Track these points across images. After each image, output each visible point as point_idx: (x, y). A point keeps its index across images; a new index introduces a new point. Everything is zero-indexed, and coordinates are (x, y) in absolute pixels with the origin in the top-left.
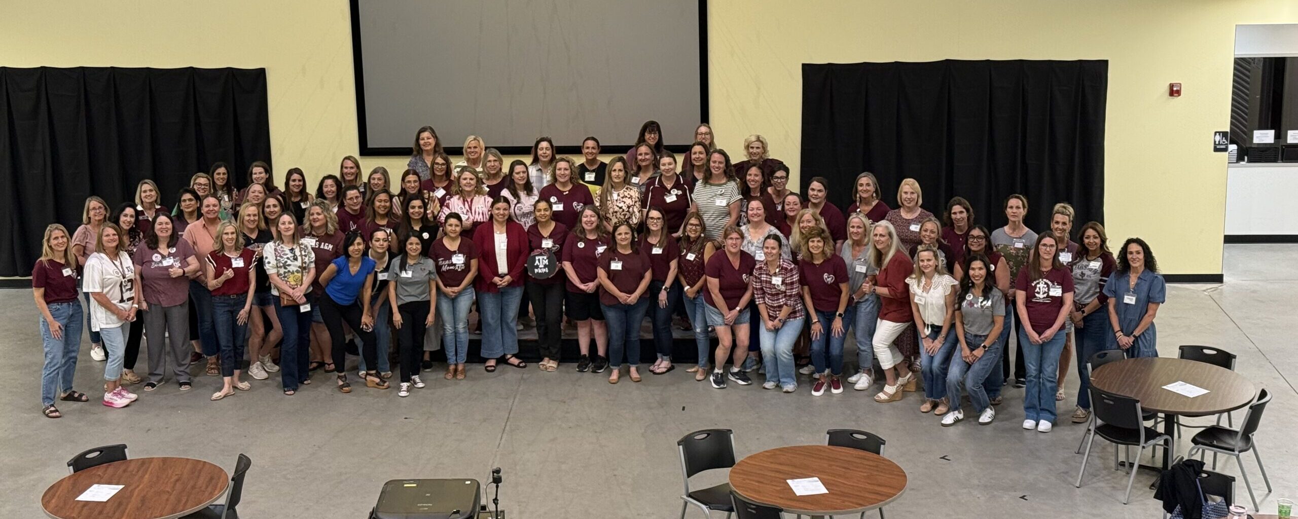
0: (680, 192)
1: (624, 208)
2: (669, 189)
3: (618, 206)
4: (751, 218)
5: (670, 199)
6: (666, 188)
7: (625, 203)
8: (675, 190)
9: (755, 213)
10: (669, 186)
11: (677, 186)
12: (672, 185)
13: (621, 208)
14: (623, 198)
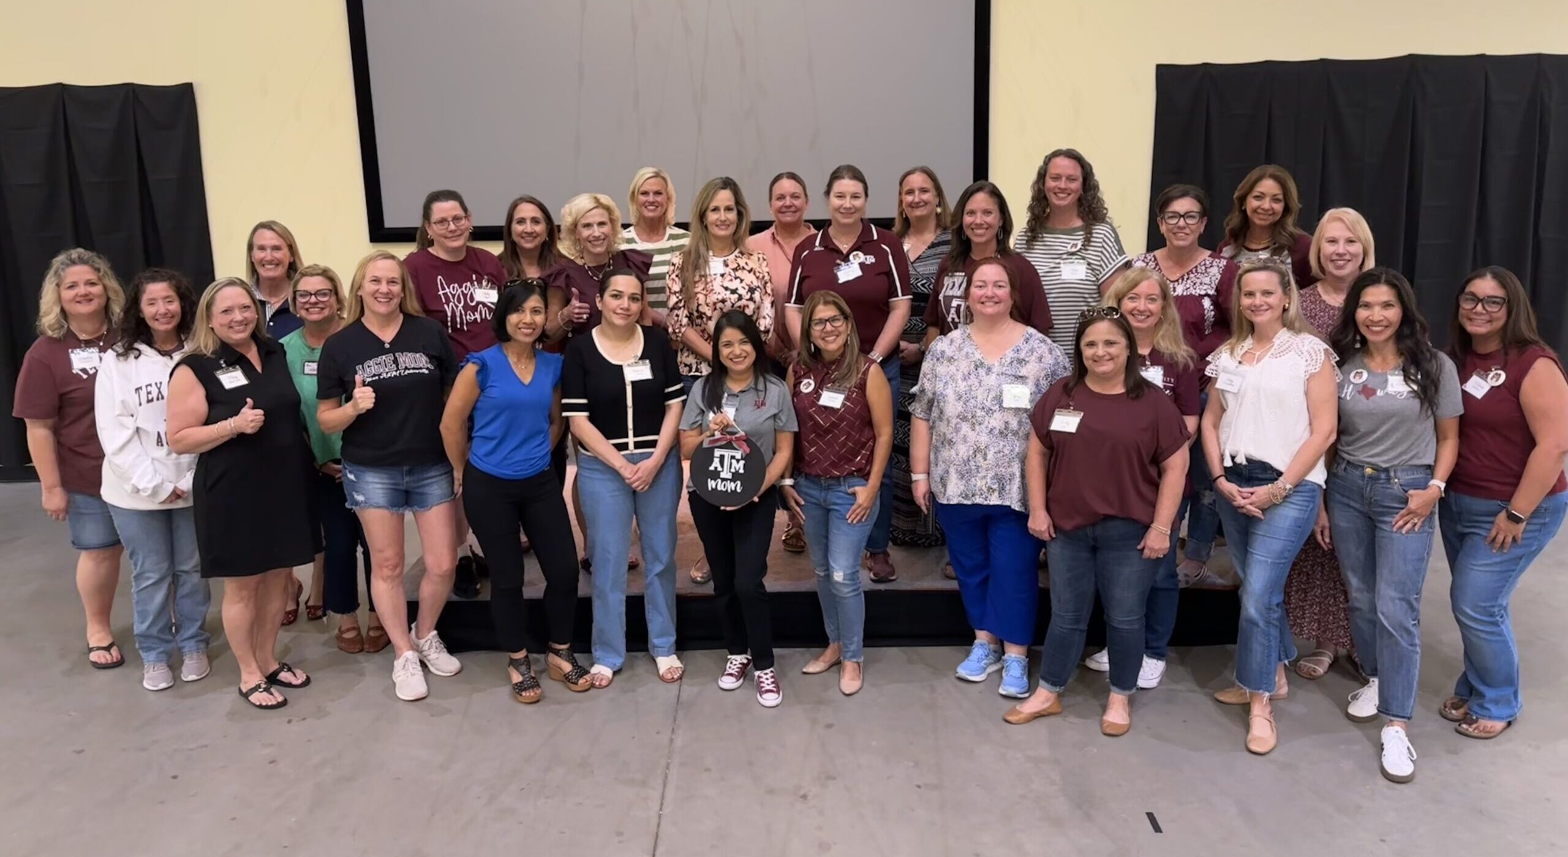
0: (870, 259)
1: (741, 291)
2: (845, 252)
3: (726, 289)
4: (979, 306)
5: (849, 272)
6: (838, 251)
7: (742, 281)
8: (861, 254)
9: (990, 294)
10: (844, 248)
11: (863, 244)
12: (851, 245)
13: (734, 292)
14: (735, 270)
